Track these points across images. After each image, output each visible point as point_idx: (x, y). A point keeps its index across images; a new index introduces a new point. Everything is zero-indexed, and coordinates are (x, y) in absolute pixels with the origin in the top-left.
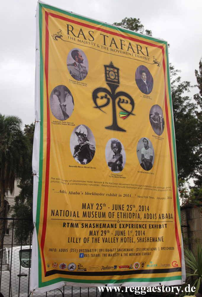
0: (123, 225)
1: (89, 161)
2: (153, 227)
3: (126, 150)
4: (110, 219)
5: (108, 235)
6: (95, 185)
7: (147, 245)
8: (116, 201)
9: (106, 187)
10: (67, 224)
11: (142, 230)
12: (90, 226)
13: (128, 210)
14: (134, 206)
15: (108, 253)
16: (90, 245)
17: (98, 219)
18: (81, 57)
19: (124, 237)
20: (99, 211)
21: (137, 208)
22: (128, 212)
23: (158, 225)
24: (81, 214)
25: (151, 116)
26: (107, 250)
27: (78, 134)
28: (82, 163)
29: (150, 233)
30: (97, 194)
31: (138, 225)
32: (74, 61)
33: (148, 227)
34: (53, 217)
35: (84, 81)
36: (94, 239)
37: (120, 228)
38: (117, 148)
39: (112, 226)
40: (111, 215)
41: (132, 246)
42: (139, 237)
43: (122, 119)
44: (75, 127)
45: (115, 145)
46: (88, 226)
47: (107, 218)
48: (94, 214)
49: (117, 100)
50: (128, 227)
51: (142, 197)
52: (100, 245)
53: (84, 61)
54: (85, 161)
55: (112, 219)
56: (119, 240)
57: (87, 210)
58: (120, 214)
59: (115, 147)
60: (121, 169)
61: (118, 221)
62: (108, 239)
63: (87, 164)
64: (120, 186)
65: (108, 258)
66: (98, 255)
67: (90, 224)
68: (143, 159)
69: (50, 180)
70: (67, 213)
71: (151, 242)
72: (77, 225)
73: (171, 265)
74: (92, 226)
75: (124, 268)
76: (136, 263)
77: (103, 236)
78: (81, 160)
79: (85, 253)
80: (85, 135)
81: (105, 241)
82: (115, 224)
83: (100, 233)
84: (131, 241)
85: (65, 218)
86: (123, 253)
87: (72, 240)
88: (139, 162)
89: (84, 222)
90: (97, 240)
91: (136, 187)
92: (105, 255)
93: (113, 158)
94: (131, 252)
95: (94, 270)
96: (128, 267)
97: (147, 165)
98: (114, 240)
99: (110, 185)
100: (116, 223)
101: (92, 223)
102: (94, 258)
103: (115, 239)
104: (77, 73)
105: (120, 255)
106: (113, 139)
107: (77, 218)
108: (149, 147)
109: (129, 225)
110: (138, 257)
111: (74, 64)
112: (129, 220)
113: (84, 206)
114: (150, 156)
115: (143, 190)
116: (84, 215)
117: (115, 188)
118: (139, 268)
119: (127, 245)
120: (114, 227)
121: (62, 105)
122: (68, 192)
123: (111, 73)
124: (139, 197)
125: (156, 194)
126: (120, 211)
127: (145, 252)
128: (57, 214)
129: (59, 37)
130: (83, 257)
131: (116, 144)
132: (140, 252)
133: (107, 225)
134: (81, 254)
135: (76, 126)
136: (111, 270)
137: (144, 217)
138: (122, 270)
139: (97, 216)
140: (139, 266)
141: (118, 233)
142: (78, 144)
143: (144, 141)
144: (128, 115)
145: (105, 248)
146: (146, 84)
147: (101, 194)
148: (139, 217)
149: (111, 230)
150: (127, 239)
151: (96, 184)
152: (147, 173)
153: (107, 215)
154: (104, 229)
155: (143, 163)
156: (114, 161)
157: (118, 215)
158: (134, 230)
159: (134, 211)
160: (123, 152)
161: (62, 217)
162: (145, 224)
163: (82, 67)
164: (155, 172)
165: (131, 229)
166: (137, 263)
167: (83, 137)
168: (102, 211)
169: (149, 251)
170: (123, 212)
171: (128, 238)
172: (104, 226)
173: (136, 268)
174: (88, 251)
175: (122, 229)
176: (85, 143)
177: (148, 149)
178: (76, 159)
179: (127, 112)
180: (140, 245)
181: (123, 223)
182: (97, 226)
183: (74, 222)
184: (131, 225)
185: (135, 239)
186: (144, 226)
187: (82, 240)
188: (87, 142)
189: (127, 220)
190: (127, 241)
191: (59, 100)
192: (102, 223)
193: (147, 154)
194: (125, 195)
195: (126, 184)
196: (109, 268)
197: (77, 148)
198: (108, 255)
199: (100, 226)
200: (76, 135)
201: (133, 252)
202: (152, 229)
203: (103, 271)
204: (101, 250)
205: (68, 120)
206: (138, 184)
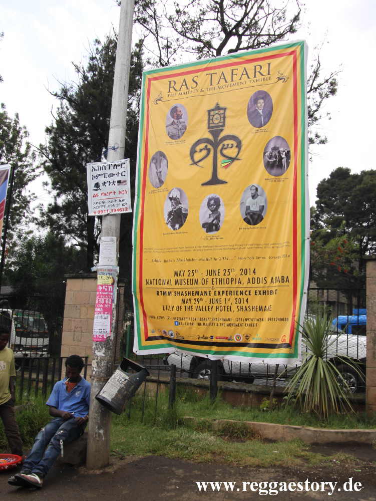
0: (219, 293)
1: (181, 225)
2: (260, 294)
3: (225, 205)
4: (203, 286)
5: (201, 304)
6: (186, 251)
7: (252, 314)
8: (211, 266)
9: (199, 251)
10: (160, 293)
11: (245, 297)
12: (182, 294)
13: (224, 275)
14: (234, 270)
15: (202, 322)
16: (182, 313)
17: (190, 286)
18: (180, 112)
19: (219, 305)
20: (191, 277)
21: (237, 272)
22: (225, 277)
23: (269, 291)
24: (173, 282)
25: (266, 154)
26: (201, 319)
27: (171, 199)
28: (175, 229)
29: (257, 301)
30: (189, 260)
31: (239, 292)
32: (173, 119)
33: (253, 293)
34: (148, 286)
35: (182, 138)
36: (187, 307)
37: (215, 295)
38: (215, 205)
39: (206, 293)
40: (205, 281)
41: (230, 315)
42: (240, 305)
43: (224, 169)
44: (168, 192)
45: (212, 202)
46: (180, 294)
47: (200, 285)
48: (186, 281)
49: (220, 148)
50: (225, 294)
51: (245, 258)
52: (194, 314)
53: (182, 116)
54: (177, 226)
55: (205, 286)
56: (214, 308)
57: (179, 278)
58: (214, 280)
59: (212, 205)
60: (217, 229)
61: (213, 288)
62: (201, 307)
63: (180, 229)
64: (216, 248)
65: (203, 328)
66: (193, 324)
67: (182, 292)
68: (249, 211)
69: (144, 251)
70: (160, 282)
71: (256, 311)
72: (170, 293)
73: (280, 340)
74: (184, 294)
75: (222, 340)
76: (236, 334)
77: (197, 305)
78: (173, 227)
79: (179, 321)
80: (178, 198)
81: (198, 310)
82: (209, 292)
83: (193, 301)
84: (229, 310)
85: (158, 286)
86: (219, 323)
87: (166, 308)
88: (241, 217)
89: (177, 290)
90: (190, 308)
91: (236, 247)
92: (199, 324)
93: (210, 217)
94: (229, 322)
95: (191, 339)
96: (227, 338)
97: (254, 218)
98: (209, 309)
99: (204, 248)
100: (210, 290)
101: (184, 290)
102: (188, 326)
103: (210, 307)
104: (175, 132)
105: (216, 325)
106: (211, 196)
107: (170, 286)
108: (258, 195)
109: (226, 291)
110: (240, 328)
111: (173, 123)
112: (226, 286)
113: (176, 274)
114: (260, 206)
115: (246, 251)
116: (177, 282)
117: (209, 251)
118: (242, 340)
119: (223, 315)
120: (208, 294)
121: (158, 172)
122: (163, 261)
123: (215, 117)
124: (241, 259)
125: (269, 253)
126: (215, 277)
127: (248, 322)
128: (151, 283)
129: (160, 100)
130: (178, 325)
131: (214, 200)
132: (241, 322)
133: (200, 293)
134: (175, 322)
135: (170, 191)
136: (207, 340)
137: (248, 283)
138: (219, 341)
139: (189, 283)
140: (242, 338)
141: (212, 301)
142: (171, 210)
143: (251, 190)
144: (233, 161)
145: (198, 317)
146: (262, 114)
147: (193, 260)
148: (240, 282)
149: (205, 297)
150: (223, 307)
151: (188, 249)
152: (254, 228)
153: (200, 281)
154: (197, 297)
155: (249, 217)
156: (210, 221)
157: (213, 281)
158: (233, 297)
159: (232, 275)
160: (221, 209)
161: (155, 286)
162: (248, 290)
163: (180, 123)
164: (267, 226)
165: (229, 296)
166: (238, 334)
167: (175, 201)
168: (194, 278)
169: (255, 322)
170: (218, 277)
171: (225, 307)
172: (197, 293)
173: (237, 340)
174: (181, 319)
175: (217, 297)
176: (178, 207)
177: (256, 198)
178: (169, 226)
179: (230, 158)
180: (242, 315)
181: (219, 290)
182: (189, 293)
183: (167, 291)
184: (228, 292)
185: (234, 308)
186: (247, 293)
187: (175, 309)
188: (180, 205)
189: (224, 287)
190: (223, 310)
191: (156, 167)
192: (194, 290)
193: (255, 205)
194: (222, 258)
195: (222, 246)
196: (206, 338)
197: (170, 214)
198: (202, 324)
199: (193, 293)
200: (169, 200)
201: (232, 322)
202: (258, 296)
203: (199, 340)
204: (195, 319)
205: (163, 186)
206: (240, 243)
